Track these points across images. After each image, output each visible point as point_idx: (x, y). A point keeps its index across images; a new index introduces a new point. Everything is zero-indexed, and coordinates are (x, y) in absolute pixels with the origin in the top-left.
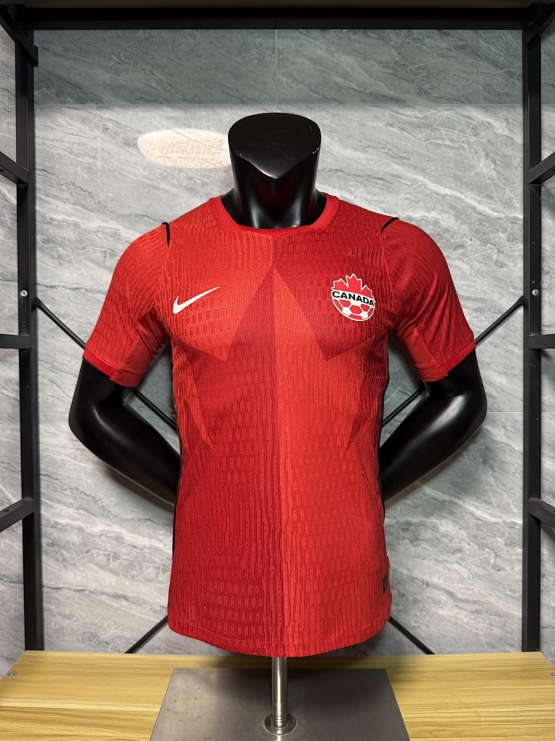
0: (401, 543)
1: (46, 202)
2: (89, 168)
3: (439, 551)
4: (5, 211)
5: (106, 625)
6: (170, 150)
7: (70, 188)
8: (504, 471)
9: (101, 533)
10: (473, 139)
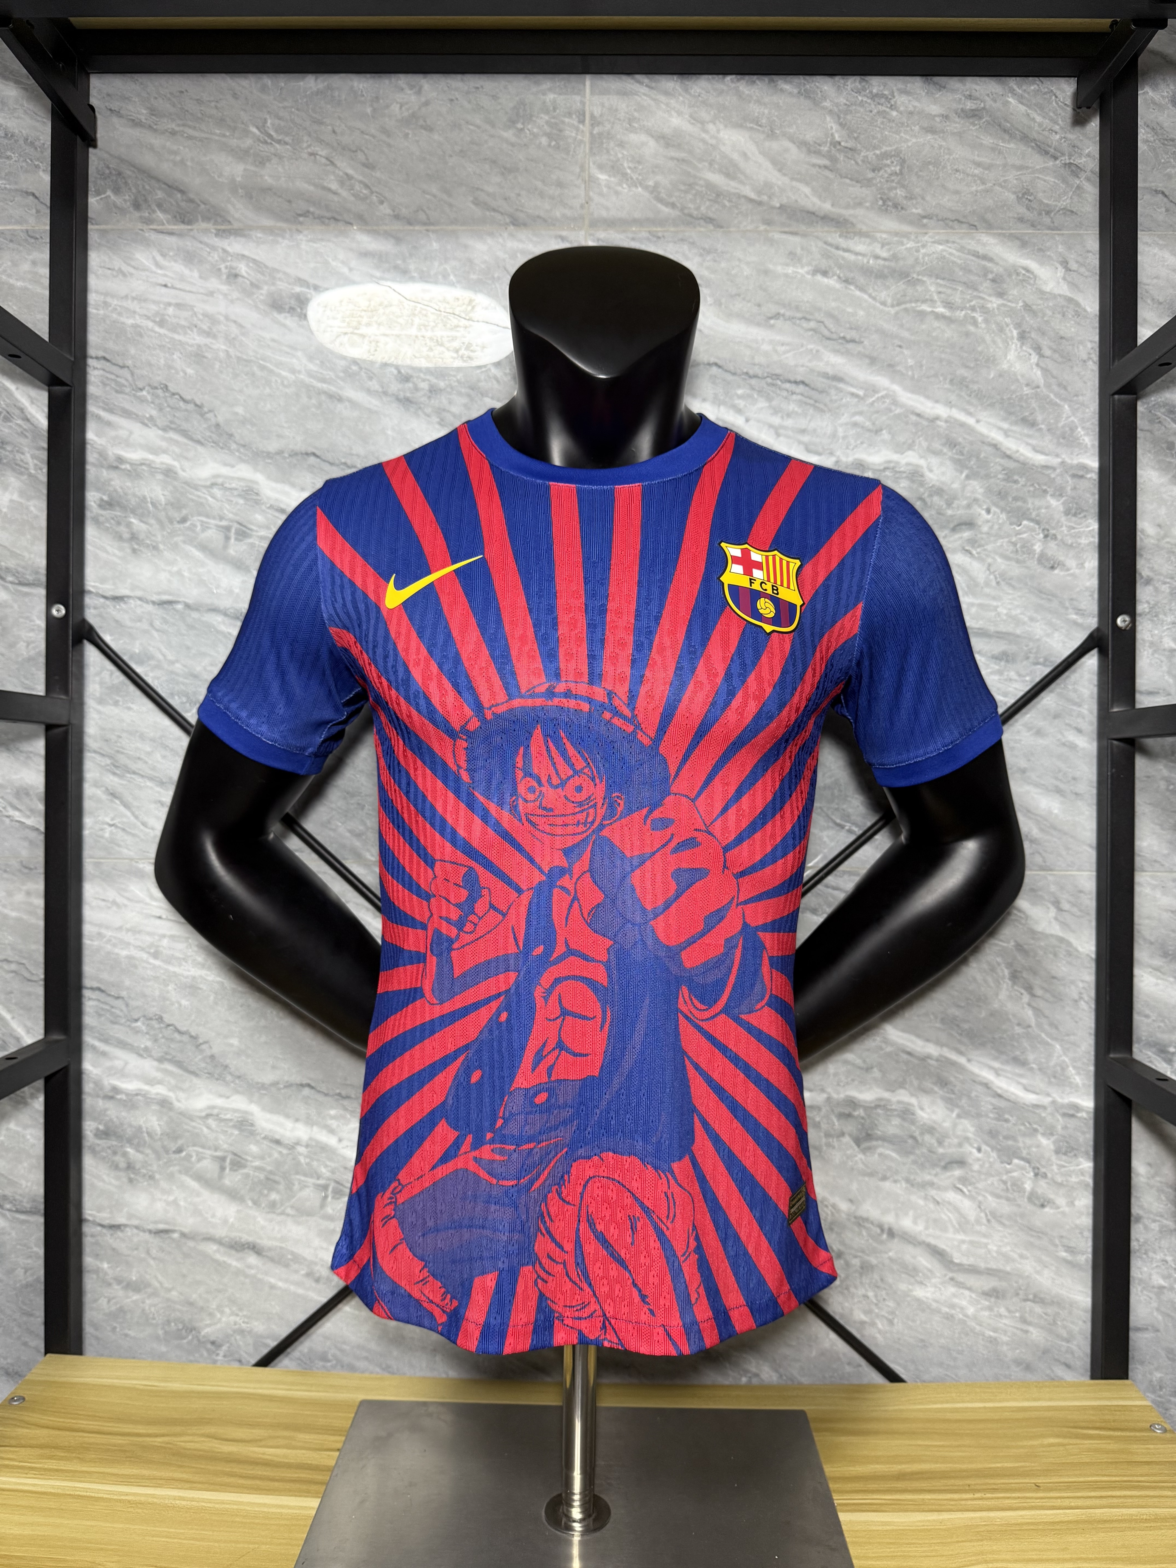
0: (836, 1144)
1: (109, 424)
2: (197, 355)
3: (915, 1162)
4: (24, 441)
5: (214, 1305)
6: (365, 320)
7: (158, 397)
8: (1054, 996)
9: (208, 1111)
10: (994, 303)
